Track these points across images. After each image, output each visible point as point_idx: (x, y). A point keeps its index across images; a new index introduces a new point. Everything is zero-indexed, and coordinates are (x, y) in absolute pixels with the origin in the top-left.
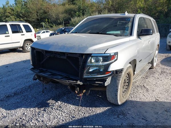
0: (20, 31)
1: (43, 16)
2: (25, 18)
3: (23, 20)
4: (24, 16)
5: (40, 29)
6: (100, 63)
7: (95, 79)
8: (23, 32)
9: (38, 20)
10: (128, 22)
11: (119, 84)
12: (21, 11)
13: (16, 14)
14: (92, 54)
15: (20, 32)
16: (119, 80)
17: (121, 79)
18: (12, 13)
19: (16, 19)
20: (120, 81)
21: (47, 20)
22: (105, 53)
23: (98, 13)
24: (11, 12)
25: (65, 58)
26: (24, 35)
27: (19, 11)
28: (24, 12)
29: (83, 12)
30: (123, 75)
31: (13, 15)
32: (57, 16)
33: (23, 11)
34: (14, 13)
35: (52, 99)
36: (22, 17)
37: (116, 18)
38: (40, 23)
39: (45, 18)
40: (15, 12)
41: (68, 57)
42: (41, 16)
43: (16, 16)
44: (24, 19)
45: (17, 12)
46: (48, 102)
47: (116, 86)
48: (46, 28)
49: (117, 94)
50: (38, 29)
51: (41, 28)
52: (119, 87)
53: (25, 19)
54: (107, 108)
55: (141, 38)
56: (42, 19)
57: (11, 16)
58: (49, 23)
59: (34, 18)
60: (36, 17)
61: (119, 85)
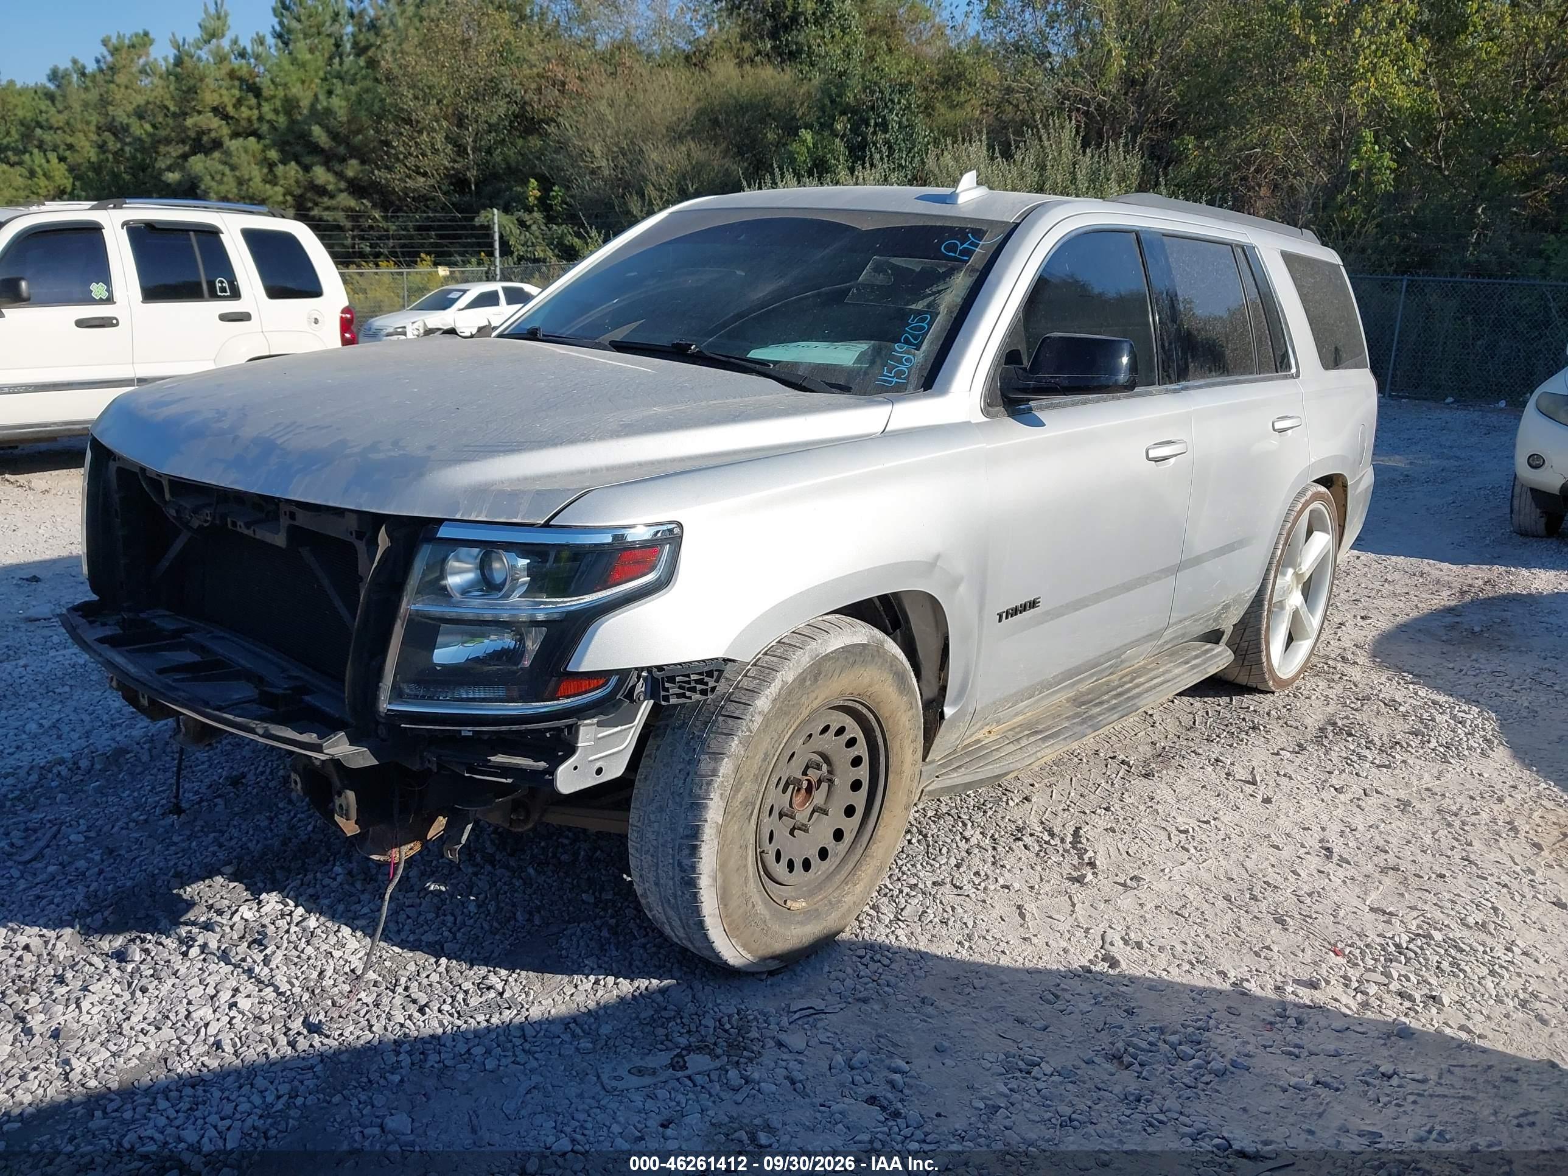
0: (211, 285)
1: (507, 154)
2: (352, 168)
3: (331, 178)
4: (342, 150)
5: (465, 263)
6: (515, 598)
7: (467, 731)
8: (236, 294)
9: (459, 183)
10: (951, 272)
11: (709, 783)
12: (324, 102)
13: (273, 128)
14: (440, 522)
15: (214, 296)
16: (717, 756)
17: (735, 744)
18: (245, 112)
19: (271, 166)
20: (726, 767)
21: (533, 190)
22: (547, 525)
23: (991, 147)
24: (238, 103)
25: (280, 540)
26: (244, 317)
27: (305, 103)
28: (342, 115)
29: (855, 130)
30: (758, 719)
31: (255, 133)
32: (622, 161)
33: (336, 102)
34: (261, 119)
35: (229, 869)
36: (329, 159)
37: (866, 226)
38: (471, 210)
39: (517, 174)
40: (266, 108)
41: (296, 534)
42: (489, 152)
43: (274, 144)
44: (340, 175)
45: (290, 106)
46: (189, 892)
47: (688, 801)
48: (520, 259)
49: (693, 868)
50: (443, 271)
51: (480, 263)
52: (714, 813)
53: (350, 173)
54: (626, 987)
55: (1040, 415)
56: (495, 176)
57: (234, 145)
58: (550, 219)
59: (425, 164)
60: (444, 159)
61: (715, 795)
